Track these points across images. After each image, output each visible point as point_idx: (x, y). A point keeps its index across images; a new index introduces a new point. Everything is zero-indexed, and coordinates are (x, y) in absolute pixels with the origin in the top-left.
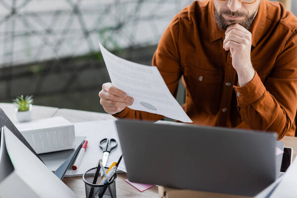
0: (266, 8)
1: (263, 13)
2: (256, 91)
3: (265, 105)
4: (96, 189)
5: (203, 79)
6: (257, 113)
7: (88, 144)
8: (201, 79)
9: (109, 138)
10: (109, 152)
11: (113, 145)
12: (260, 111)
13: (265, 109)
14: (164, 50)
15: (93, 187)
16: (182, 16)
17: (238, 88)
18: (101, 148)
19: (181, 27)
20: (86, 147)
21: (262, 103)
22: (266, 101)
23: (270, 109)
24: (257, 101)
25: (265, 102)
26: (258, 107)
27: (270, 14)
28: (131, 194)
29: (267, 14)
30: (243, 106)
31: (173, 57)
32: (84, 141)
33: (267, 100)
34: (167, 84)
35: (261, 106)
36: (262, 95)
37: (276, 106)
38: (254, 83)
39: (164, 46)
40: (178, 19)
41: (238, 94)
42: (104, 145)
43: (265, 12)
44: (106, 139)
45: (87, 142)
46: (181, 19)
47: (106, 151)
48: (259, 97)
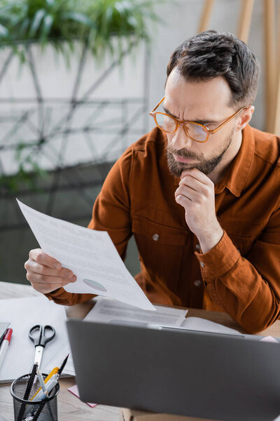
0: (253, 143)
1: (249, 149)
2: (224, 260)
3: (239, 279)
4: (29, 407)
5: (159, 238)
6: (228, 290)
7: (13, 334)
8: (156, 237)
9: (43, 325)
10: (44, 346)
11: (49, 334)
12: (233, 287)
13: (238, 285)
14: (110, 195)
15: (24, 404)
16: (136, 148)
17: (201, 257)
18: (32, 340)
19: (133, 163)
20: (9, 339)
21: (233, 275)
22: (240, 273)
23: (246, 284)
24: (227, 274)
25: (238, 274)
26: (229, 282)
27: (260, 150)
28: (77, 411)
29: (256, 150)
30: (209, 280)
31: (122, 206)
32: (7, 330)
33: (241, 271)
34: (115, 245)
35: (233, 280)
36: (233, 264)
37: (256, 279)
38: (221, 249)
39: (110, 190)
40: (131, 151)
41: (202, 264)
42: (36, 335)
43: (252, 148)
44: (38, 326)
45: (11, 331)
46: (134, 152)
47: (39, 345)
48: (230, 268)
